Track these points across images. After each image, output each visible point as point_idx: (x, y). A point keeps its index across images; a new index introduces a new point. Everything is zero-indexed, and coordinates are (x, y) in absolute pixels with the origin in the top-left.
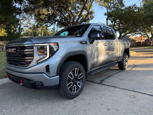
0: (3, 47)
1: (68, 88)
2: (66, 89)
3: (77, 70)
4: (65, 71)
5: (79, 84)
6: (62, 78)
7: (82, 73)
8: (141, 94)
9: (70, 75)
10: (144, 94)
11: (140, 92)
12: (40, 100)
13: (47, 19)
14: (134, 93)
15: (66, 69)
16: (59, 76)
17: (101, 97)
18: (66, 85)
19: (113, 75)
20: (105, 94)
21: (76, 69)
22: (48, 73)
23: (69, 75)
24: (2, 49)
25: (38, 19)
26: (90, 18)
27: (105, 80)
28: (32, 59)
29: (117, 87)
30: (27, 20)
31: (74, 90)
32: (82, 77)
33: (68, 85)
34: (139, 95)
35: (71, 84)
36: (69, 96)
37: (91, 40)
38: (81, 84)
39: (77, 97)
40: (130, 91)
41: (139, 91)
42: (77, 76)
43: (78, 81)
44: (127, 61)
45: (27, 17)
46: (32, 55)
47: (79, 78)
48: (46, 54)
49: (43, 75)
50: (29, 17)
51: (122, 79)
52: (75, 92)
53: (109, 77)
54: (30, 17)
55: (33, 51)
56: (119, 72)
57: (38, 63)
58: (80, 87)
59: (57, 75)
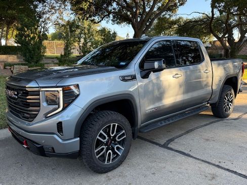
0: (12, 69)
1: (97, 157)
2: (93, 159)
3: (114, 126)
4: (90, 129)
5: (118, 148)
6: (86, 141)
7: (124, 131)
8: (227, 173)
9: (101, 135)
10: (235, 173)
11: (228, 170)
12: (55, 171)
13: (93, 8)
14: (217, 169)
15: (93, 126)
16: (78, 139)
17: (153, 174)
18: (92, 151)
19: (197, 128)
20: (164, 168)
21: (112, 124)
22: (61, 133)
23: (99, 136)
24: (12, 71)
25: (77, 9)
26: (178, 4)
27: (176, 140)
28: (38, 111)
29: (192, 157)
30: (58, 12)
31: (109, 160)
32: (125, 136)
33: (96, 151)
34: (224, 175)
35: (103, 149)
36: (99, 168)
37: (144, 73)
38: (123, 149)
39: (114, 171)
40: (211, 166)
41: (227, 167)
42: (115, 136)
43: (116, 144)
44: (231, 102)
45: (57, 5)
46: (38, 105)
47: (117, 140)
48: (59, 104)
49: (54, 137)
50: (60, 6)
51: (207, 140)
52: (111, 162)
53: (188, 132)
54: (63, 7)
55: (39, 99)
56: (212, 123)
57: (47, 118)
58: (120, 154)
59: (75, 137)
